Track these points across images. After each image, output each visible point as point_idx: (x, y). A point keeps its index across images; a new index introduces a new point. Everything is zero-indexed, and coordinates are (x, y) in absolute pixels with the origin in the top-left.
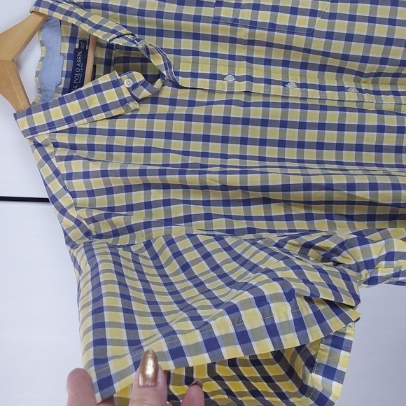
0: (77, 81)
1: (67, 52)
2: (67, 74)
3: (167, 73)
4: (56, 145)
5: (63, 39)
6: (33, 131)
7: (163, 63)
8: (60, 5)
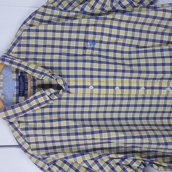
0: (22, 90)
1: (15, 78)
2: (17, 88)
3: (65, 88)
4: (19, 122)
5: (12, 72)
6: (8, 118)
7: (63, 83)
8: (14, 61)
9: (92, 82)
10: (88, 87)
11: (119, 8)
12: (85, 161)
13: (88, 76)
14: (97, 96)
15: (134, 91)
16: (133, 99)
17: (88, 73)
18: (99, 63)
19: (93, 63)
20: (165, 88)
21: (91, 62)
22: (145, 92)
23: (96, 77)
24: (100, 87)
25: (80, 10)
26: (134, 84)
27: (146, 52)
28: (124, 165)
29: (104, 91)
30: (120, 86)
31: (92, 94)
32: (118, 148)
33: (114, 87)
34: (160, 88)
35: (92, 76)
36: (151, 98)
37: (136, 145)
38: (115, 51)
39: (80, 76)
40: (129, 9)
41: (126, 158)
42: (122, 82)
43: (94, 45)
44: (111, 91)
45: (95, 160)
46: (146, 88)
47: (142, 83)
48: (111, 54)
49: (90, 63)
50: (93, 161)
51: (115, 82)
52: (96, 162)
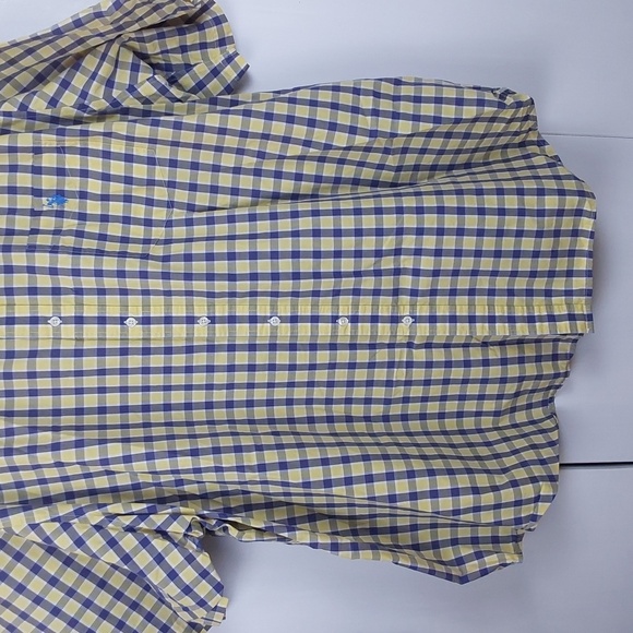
9: (57, 305)
10: (45, 320)
11: (130, 102)
12: (34, 527)
13: (44, 291)
14: (71, 346)
15: (179, 330)
16: (179, 350)
17: (44, 281)
18: (73, 254)
19: (57, 252)
20: (265, 319)
21: (50, 252)
22: (212, 331)
23: (67, 291)
24: (79, 320)
25: (16, 110)
26: (179, 308)
27: (210, 221)
28: (147, 531)
29: (91, 330)
30: (141, 316)
31: (57, 339)
32: (136, 487)
33: (122, 320)
34: (253, 319)
35: (56, 291)
36: (232, 348)
37: (183, 476)
38: (127, 220)
39: (21, 291)
40: (160, 105)
41: (152, 511)
42: (146, 306)
43: (62, 203)
44: (113, 331)
45: (63, 521)
46: (213, 320)
47: (200, 308)
48: (115, 229)
49: (48, 254)
50: (58, 525)
51: (125, 306)
52: (66, 526)
